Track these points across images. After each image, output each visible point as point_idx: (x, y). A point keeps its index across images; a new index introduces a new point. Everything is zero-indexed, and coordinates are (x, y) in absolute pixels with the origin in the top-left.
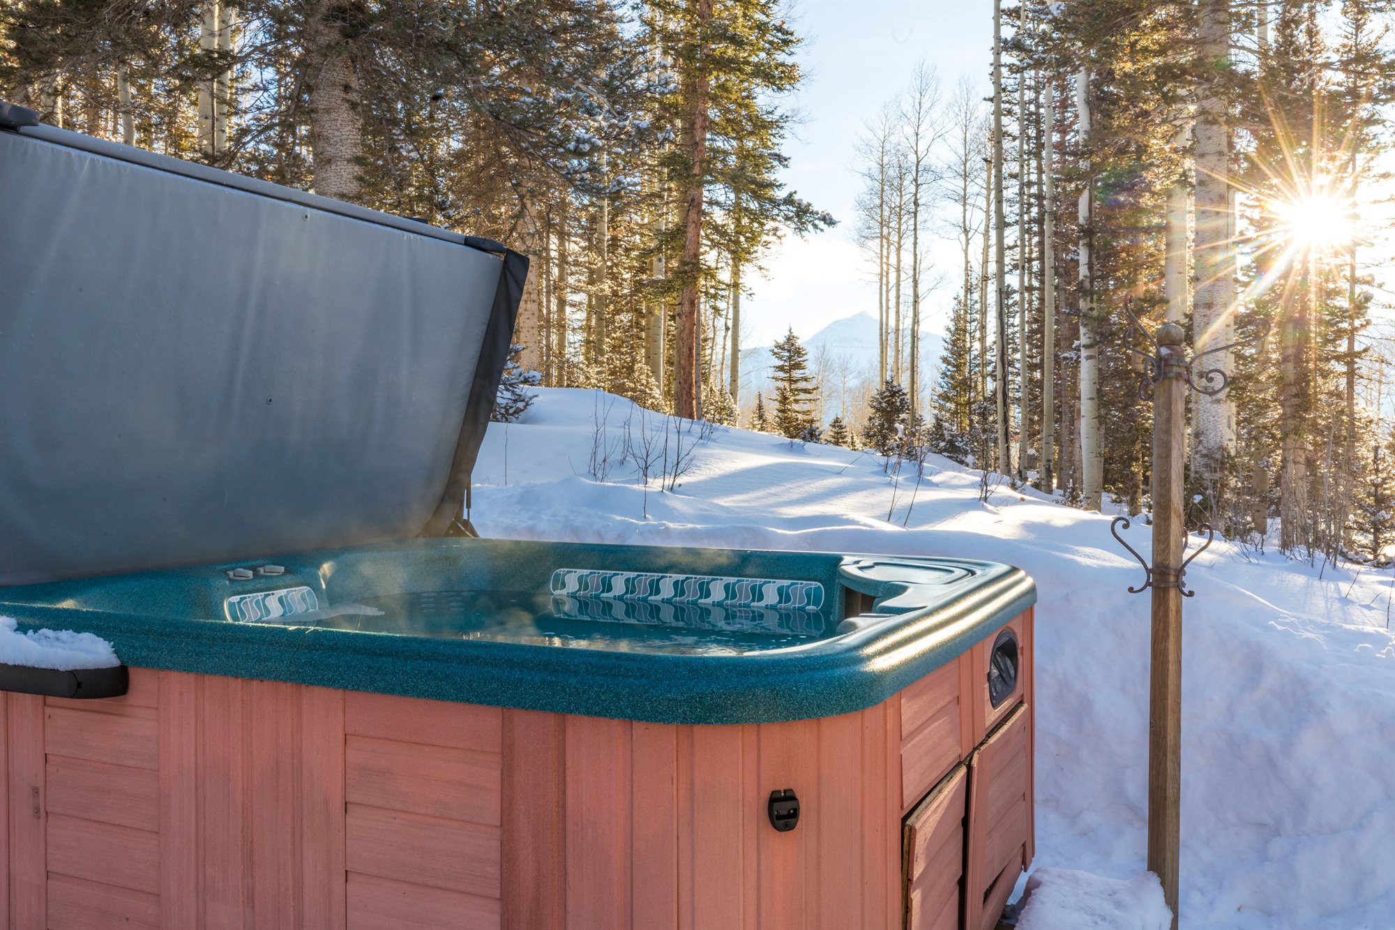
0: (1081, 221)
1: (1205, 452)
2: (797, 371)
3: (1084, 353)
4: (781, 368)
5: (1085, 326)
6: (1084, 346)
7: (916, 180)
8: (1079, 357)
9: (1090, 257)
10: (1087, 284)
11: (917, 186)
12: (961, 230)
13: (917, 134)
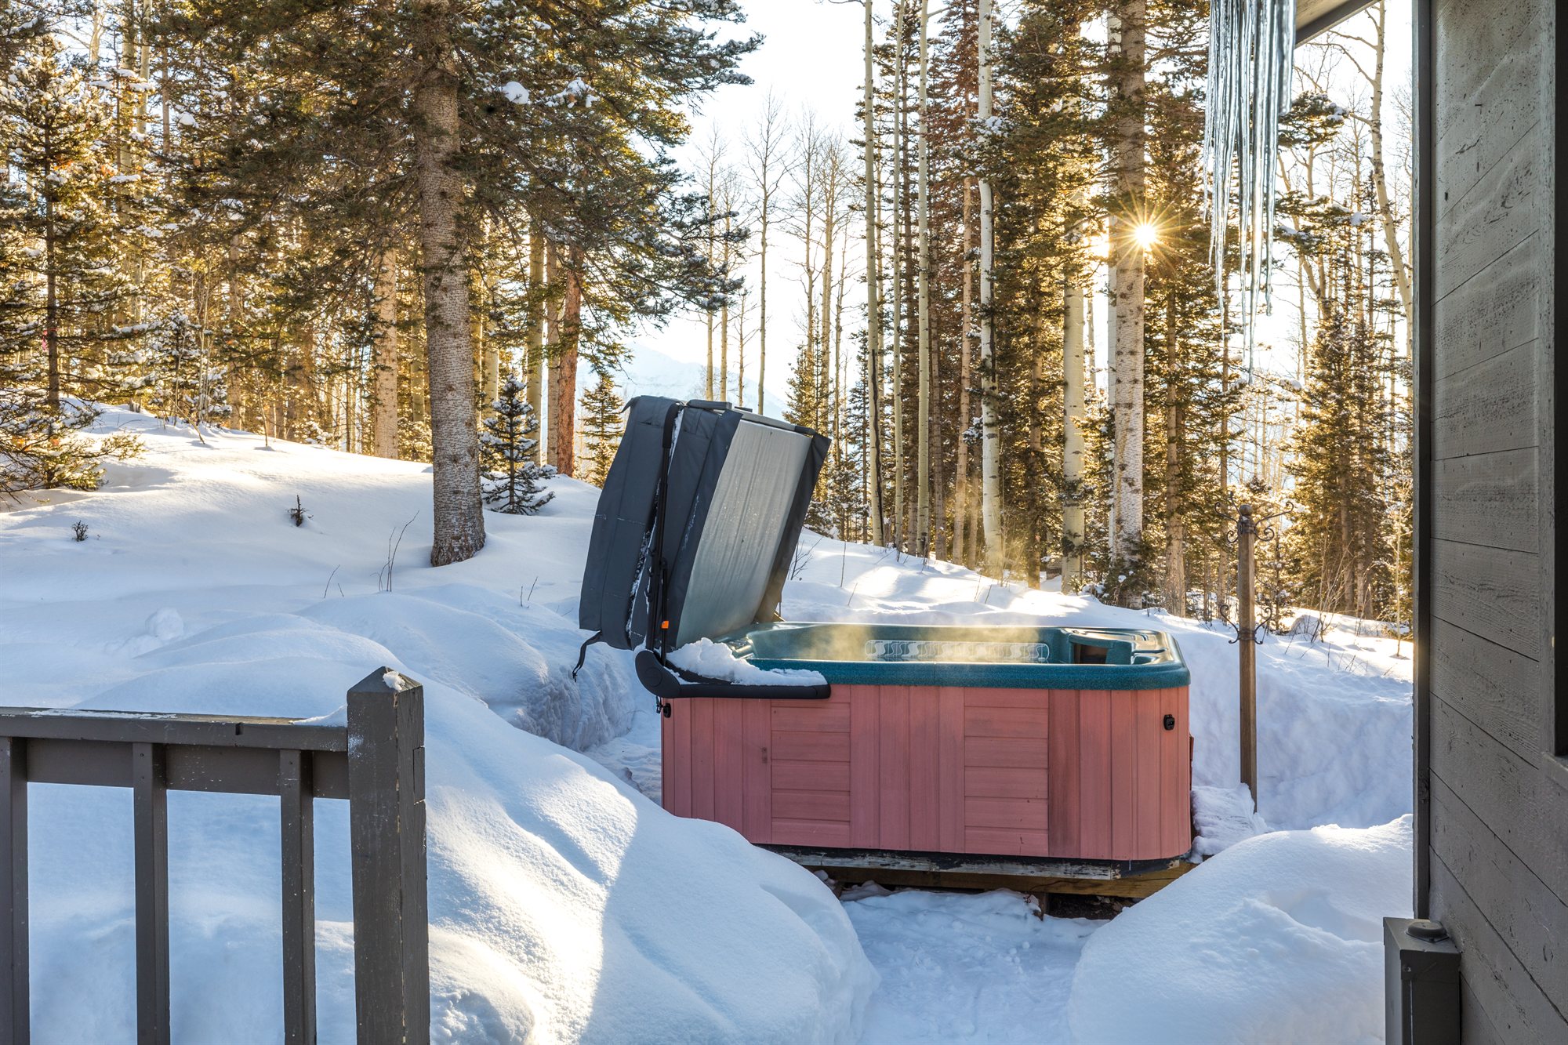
0: (984, 300)
1: (1126, 536)
2: (611, 425)
3: (986, 431)
4: (592, 421)
5: (988, 404)
6: (986, 425)
7: (764, 218)
8: (981, 435)
9: (992, 336)
10: (989, 363)
11: (765, 224)
12: (802, 270)
13: (765, 166)
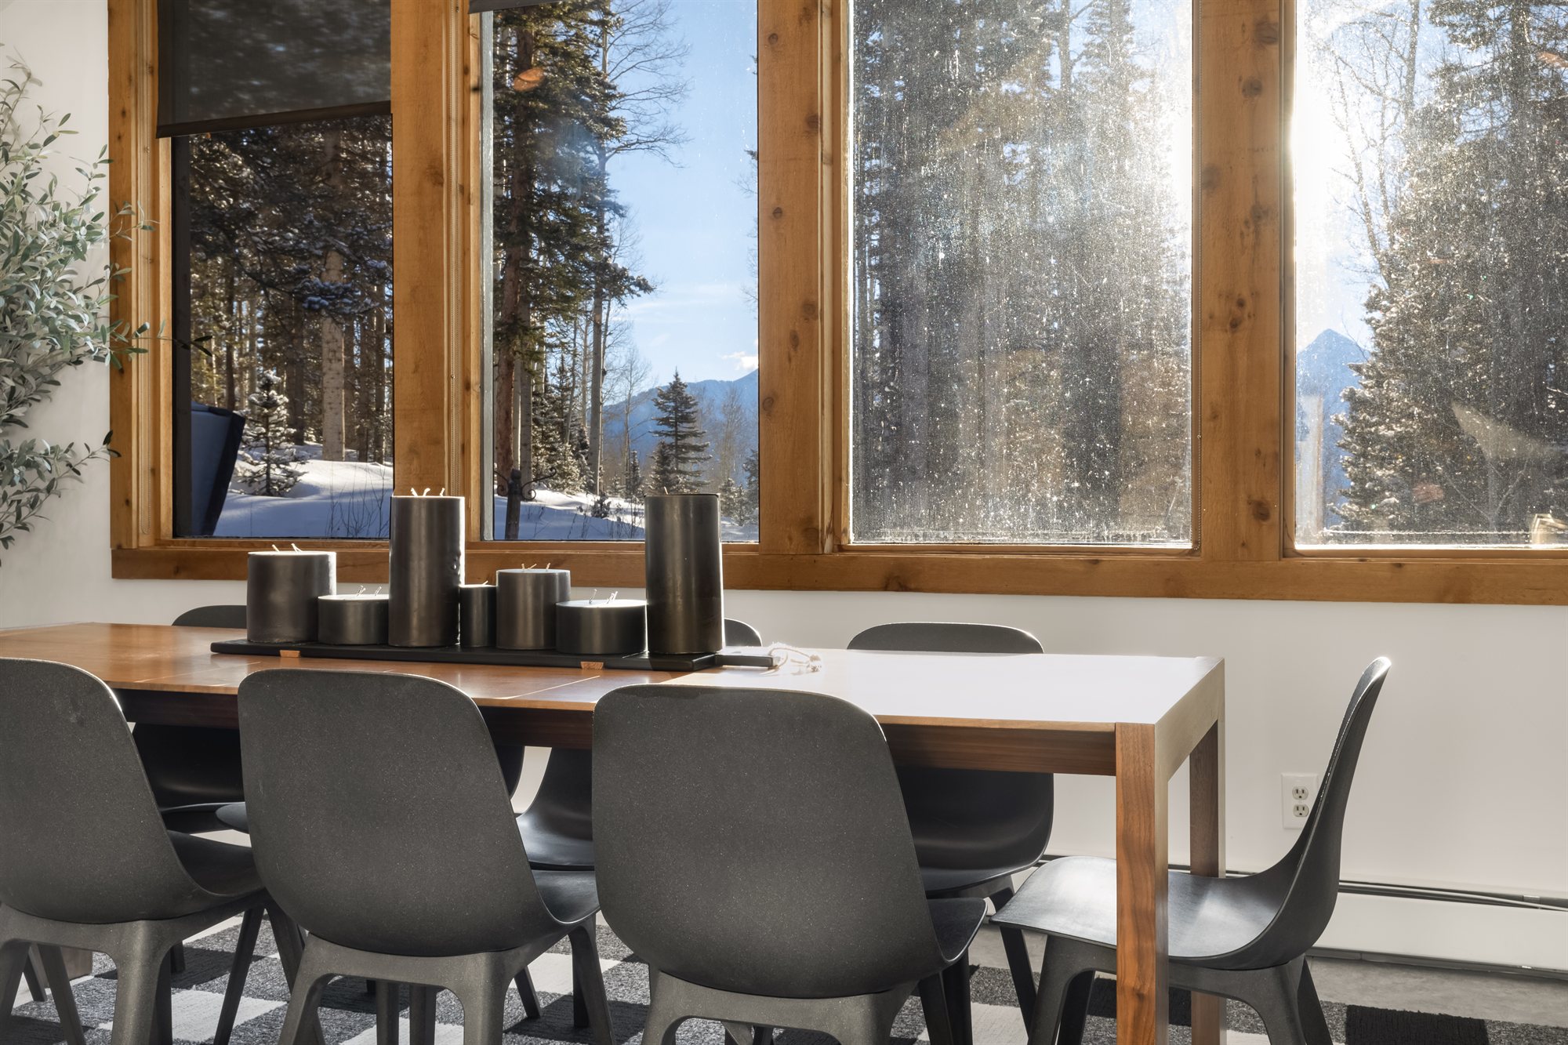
2: (685, 425)
4: (665, 421)
